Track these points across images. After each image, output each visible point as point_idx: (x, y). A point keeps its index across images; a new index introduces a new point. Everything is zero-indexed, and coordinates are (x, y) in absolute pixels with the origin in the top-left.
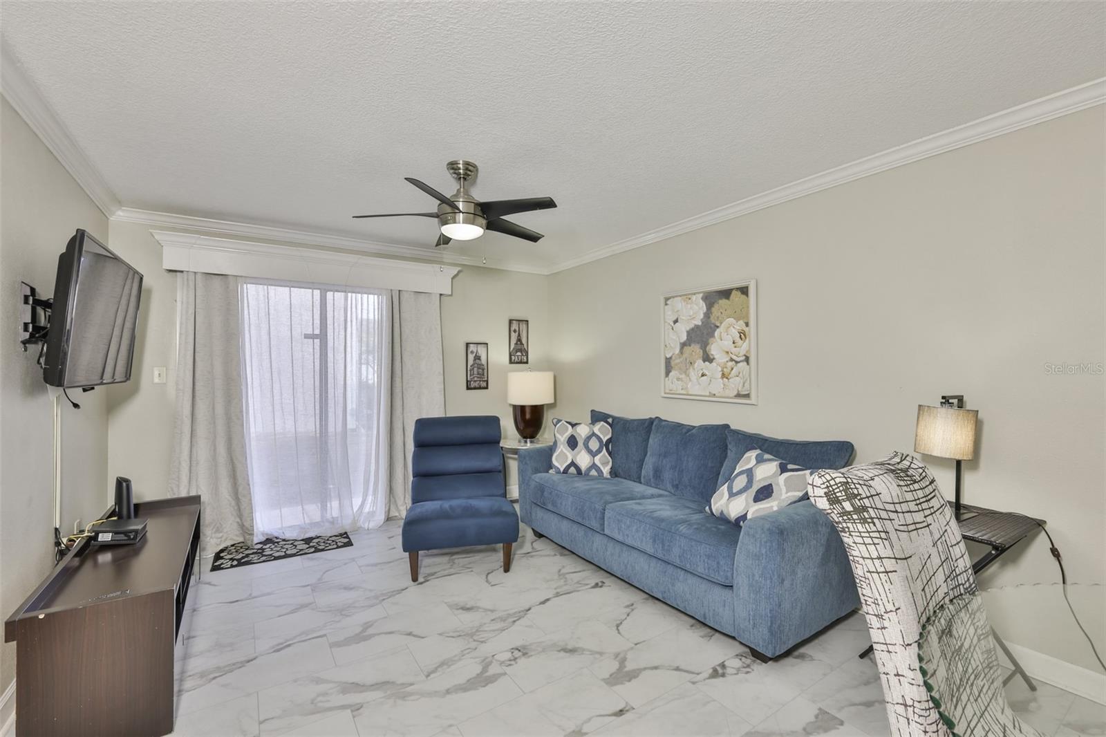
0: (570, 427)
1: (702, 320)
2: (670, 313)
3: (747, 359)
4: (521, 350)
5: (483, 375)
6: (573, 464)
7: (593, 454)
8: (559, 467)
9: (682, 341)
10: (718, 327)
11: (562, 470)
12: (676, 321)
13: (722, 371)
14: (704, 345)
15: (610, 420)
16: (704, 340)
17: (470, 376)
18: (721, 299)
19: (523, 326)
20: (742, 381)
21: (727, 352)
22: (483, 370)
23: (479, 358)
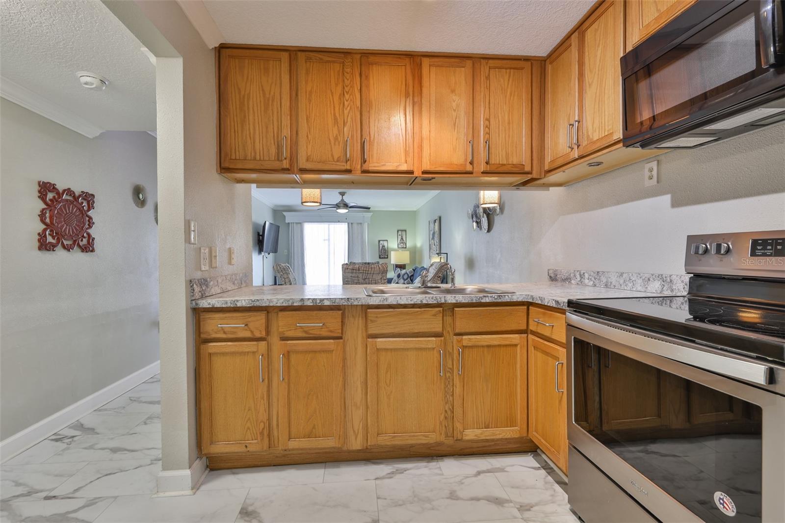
1: (434, 230)
2: (430, 227)
4: (403, 243)
7: (405, 280)
9: (432, 238)
12: (431, 231)
19: (404, 233)
23: (384, 246)
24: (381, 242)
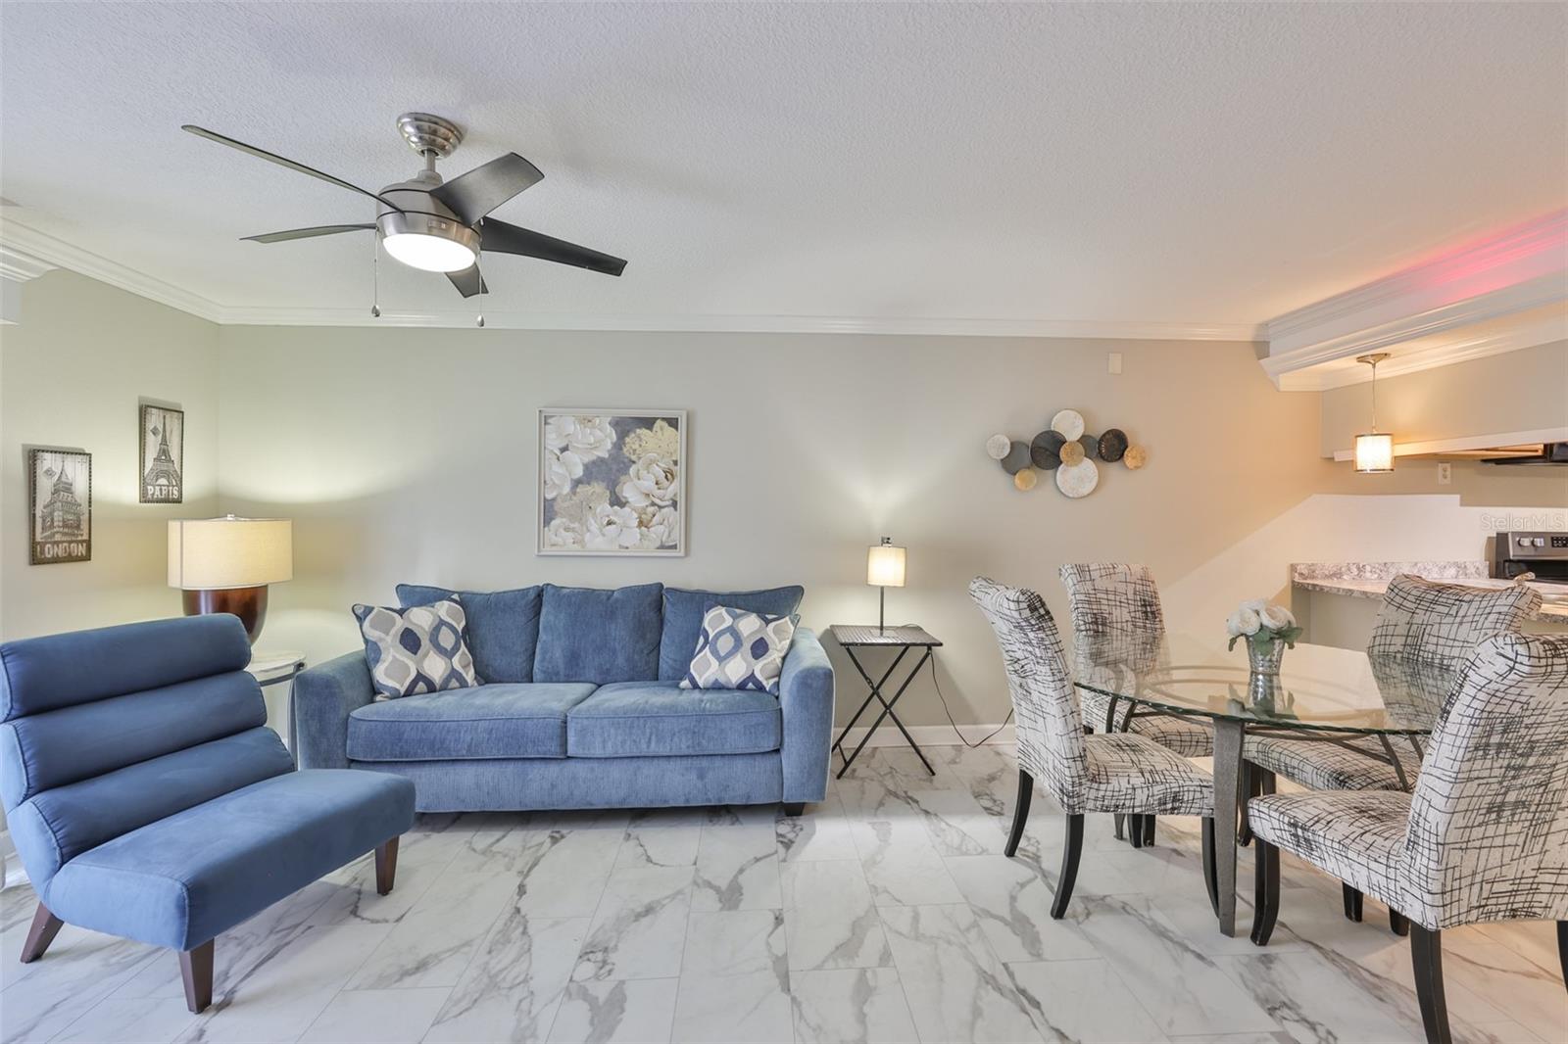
0: (396, 615)
1: (608, 451)
2: (554, 436)
3: (674, 504)
4: (167, 474)
5: (78, 527)
6: (420, 677)
7: (449, 654)
8: (395, 686)
9: (576, 477)
10: (634, 462)
11: (401, 691)
12: (564, 449)
13: (640, 517)
14: (613, 486)
15: (455, 597)
16: (613, 477)
17: (44, 529)
18: (640, 428)
19: (173, 422)
20: (667, 530)
21: (648, 495)
22: (78, 516)
23: (68, 488)
24: (47, 462)
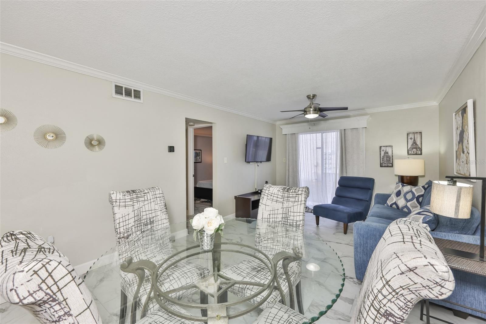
0: (401, 186)
1: (461, 127)
2: (456, 124)
4: (416, 148)
5: (390, 160)
6: (395, 203)
7: (407, 201)
8: (388, 203)
9: (458, 140)
10: (464, 131)
11: (389, 205)
12: (457, 129)
13: (466, 159)
14: (462, 143)
16: (462, 139)
17: (382, 161)
18: (464, 113)
19: (418, 136)
21: (466, 148)
22: (390, 158)
23: (387, 153)
24: (383, 148)
